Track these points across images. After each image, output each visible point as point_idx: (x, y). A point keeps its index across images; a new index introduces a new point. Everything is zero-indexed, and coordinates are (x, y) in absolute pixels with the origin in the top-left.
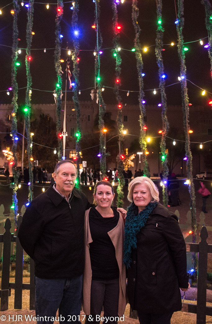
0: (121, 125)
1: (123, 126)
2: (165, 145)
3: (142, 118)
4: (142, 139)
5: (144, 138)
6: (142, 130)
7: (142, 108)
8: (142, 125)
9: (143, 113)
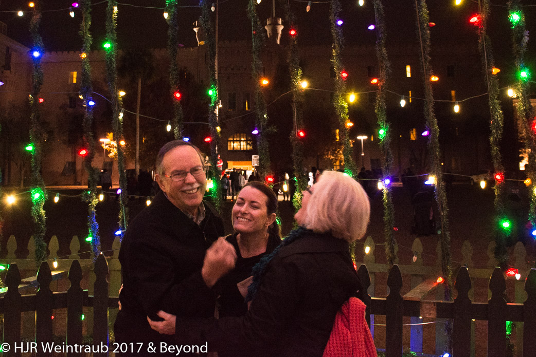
0: (297, 70)
1: (300, 72)
2: (385, 107)
3: (337, 56)
4: (338, 96)
5: (343, 95)
6: (337, 78)
7: (337, 34)
8: (338, 68)
9: (339, 44)
